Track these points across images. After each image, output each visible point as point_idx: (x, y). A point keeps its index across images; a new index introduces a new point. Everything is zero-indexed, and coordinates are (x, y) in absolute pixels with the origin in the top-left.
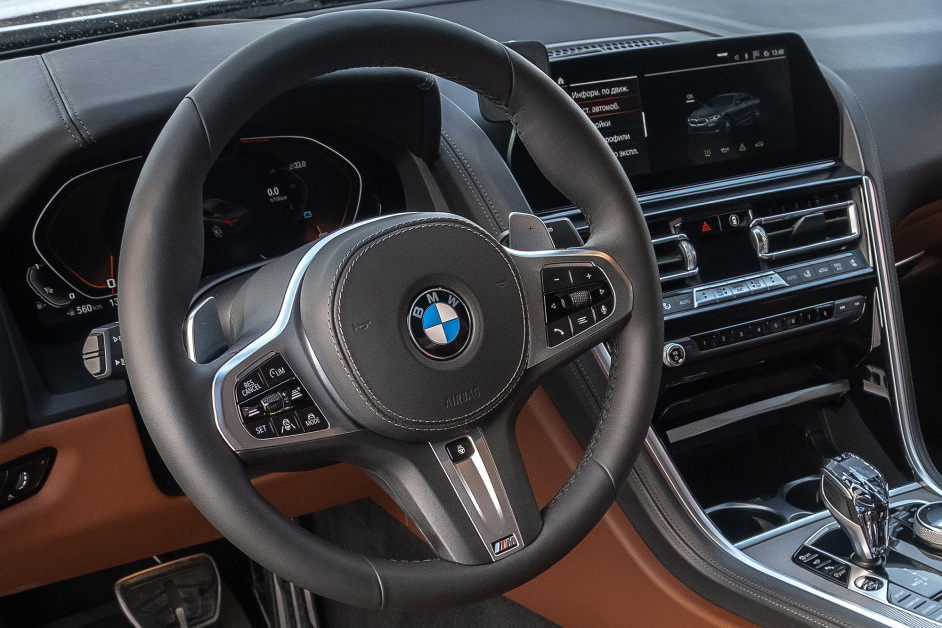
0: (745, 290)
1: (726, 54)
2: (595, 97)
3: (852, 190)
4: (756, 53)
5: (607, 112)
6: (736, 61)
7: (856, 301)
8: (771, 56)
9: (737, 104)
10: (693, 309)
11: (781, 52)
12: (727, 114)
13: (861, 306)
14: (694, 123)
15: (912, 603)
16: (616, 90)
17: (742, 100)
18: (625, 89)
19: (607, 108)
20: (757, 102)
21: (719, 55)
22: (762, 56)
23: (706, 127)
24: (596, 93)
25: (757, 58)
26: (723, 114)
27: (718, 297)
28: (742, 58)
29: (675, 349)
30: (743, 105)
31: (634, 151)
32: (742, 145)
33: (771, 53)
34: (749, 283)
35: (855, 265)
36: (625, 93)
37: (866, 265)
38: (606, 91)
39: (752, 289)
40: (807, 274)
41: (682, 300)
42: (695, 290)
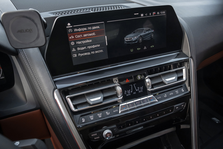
1: (138, 14)
2: (85, 31)
3: (185, 63)
4: (154, 13)
5: (90, 36)
6: (146, 16)
7: (182, 105)
8: (160, 14)
9: (145, 32)
10: (119, 114)
11: (164, 12)
12: (141, 36)
13: (184, 106)
14: (127, 39)
16: (94, 28)
17: (147, 31)
18: (98, 27)
19: (90, 35)
20: (153, 31)
21: (135, 14)
22: (156, 14)
23: (132, 41)
24: (85, 29)
25: (154, 15)
26: (139, 36)
28: (148, 15)
29: (108, 133)
30: (147, 32)
31: (102, 51)
32: (145, 47)
33: (160, 13)
35: (183, 91)
36: (98, 29)
37: (187, 90)
38: (90, 28)
40: (165, 96)
41: (114, 110)
42: (120, 105)
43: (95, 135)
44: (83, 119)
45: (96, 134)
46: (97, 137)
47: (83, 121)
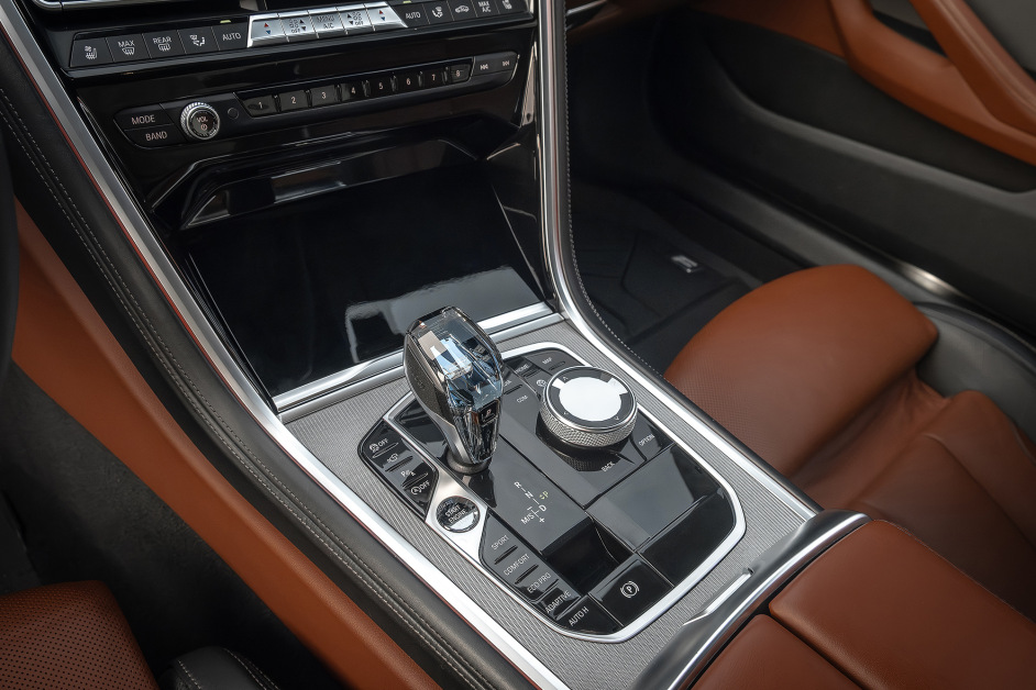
0: (337, 27)
7: (505, 59)
10: (245, 48)
13: (510, 68)
15: (515, 566)
27: (289, 33)
29: (199, 113)
34: (343, 17)
35: (509, 7)
37: (525, 9)
39: (348, 26)
40: (436, 12)
41: (228, 33)
42: (252, 18)
43: (145, 119)
44: (88, 49)
45: (151, 118)
46: (159, 130)
47: (91, 56)
